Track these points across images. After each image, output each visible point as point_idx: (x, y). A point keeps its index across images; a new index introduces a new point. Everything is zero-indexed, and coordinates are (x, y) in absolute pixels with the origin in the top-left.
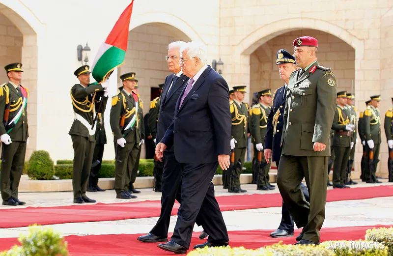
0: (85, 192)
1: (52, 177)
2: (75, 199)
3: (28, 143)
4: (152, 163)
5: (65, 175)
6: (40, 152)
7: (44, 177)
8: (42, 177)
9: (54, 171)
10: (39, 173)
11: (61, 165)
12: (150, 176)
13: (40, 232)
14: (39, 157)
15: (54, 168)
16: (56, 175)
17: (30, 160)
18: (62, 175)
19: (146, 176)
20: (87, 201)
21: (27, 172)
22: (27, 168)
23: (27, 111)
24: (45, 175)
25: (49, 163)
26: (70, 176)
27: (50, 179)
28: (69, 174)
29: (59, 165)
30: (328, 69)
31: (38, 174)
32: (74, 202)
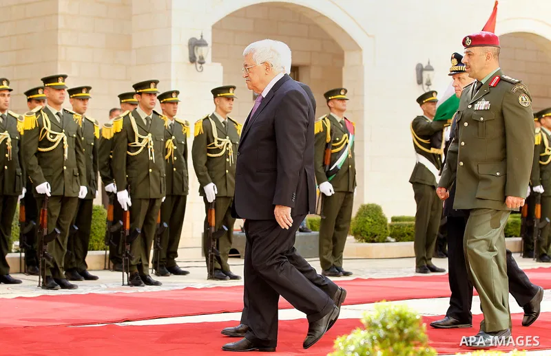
0: (431, 259)
1: (385, 238)
2: (417, 267)
3: (355, 193)
4: (517, 219)
5: (403, 235)
6: (370, 206)
7: (375, 239)
8: (372, 238)
9: (389, 232)
10: (369, 233)
11: (398, 223)
12: (516, 236)
13: (390, 311)
14: (368, 212)
15: (388, 227)
16: (392, 236)
17: (357, 216)
18: (400, 237)
19: (511, 236)
20: (434, 270)
21: (352, 232)
22: (352, 226)
23: (354, 151)
24: (376, 236)
25: (383, 221)
26: (409, 237)
27: (383, 242)
28: (409, 234)
29: (395, 223)
30: (517, 81)
31: (367, 235)
32: (417, 272)
